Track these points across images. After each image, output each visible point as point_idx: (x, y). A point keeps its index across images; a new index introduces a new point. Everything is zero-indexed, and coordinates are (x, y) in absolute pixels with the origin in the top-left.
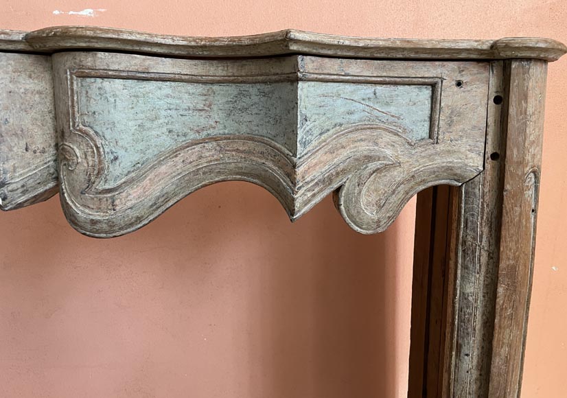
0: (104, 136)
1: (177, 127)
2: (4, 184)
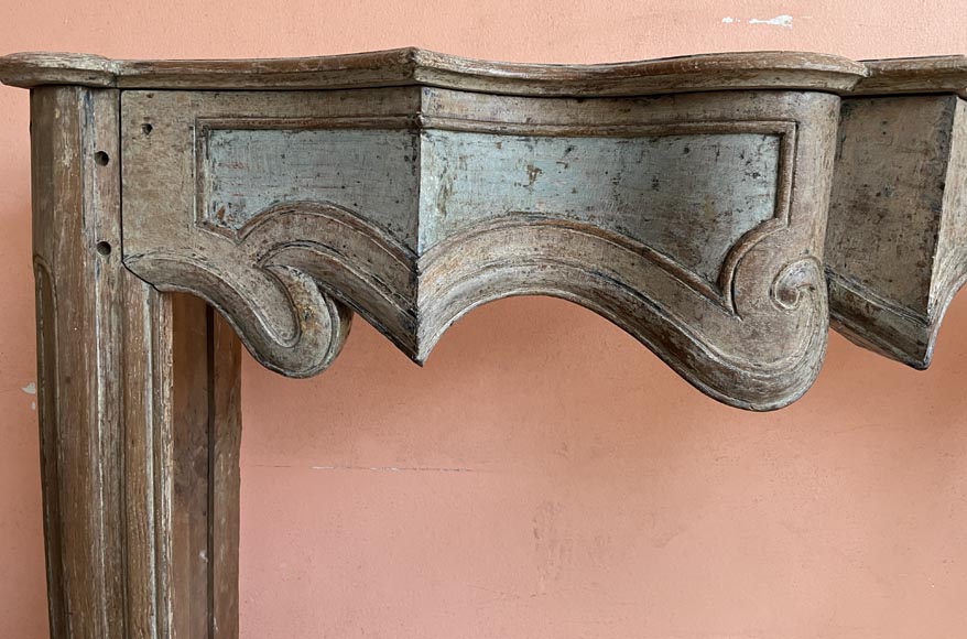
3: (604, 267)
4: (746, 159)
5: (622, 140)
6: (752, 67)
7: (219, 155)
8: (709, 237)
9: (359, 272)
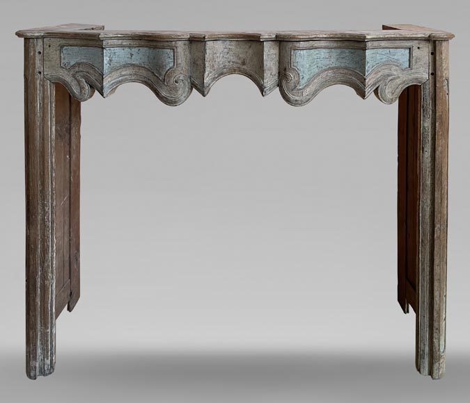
0: (300, 70)
1: (319, 65)
2: (265, 87)
3: (146, 76)
4: (168, 54)
5: (149, 48)
7: (65, 52)
8: (163, 70)
9: (93, 78)
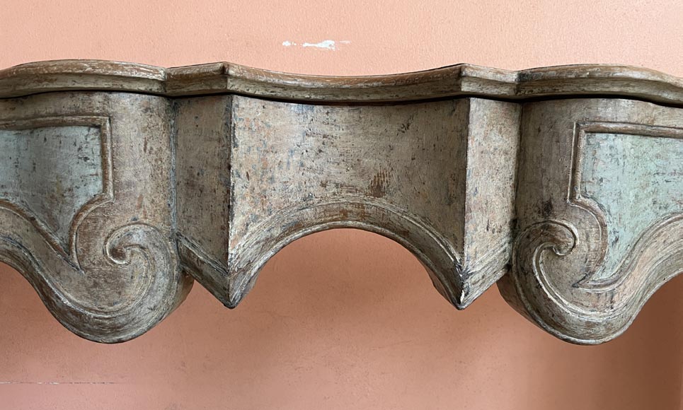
0: (609, 211)
1: (661, 197)
2: (468, 275)
3: (13, 232)
4: (78, 147)
5: (17, 132)
6: (46, 72)
8: (61, 208)
